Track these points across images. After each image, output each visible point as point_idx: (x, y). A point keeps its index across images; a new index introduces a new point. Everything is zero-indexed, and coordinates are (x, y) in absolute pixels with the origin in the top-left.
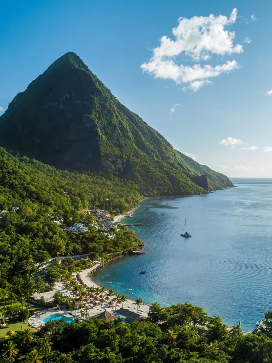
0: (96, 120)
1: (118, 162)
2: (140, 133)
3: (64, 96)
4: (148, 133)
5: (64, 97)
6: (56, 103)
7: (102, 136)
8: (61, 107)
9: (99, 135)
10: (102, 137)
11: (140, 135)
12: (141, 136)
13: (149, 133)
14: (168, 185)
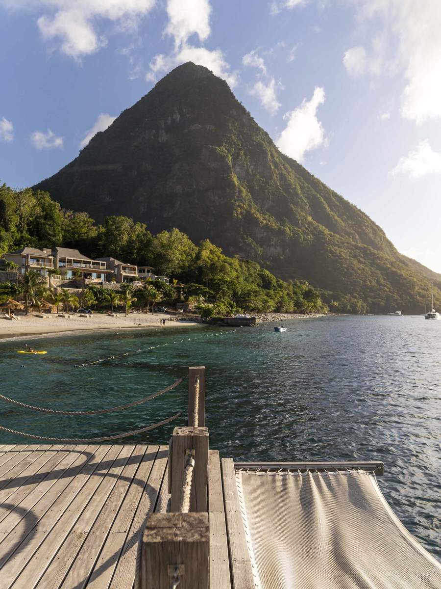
0: (230, 158)
1: (272, 243)
2: (322, 200)
3: (170, 118)
4: (338, 203)
5: (169, 121)
6: (154, 131)
7: (239, 189)
8: (163, 138)
9: (234, 185)
10: (240, 191)
11: (322, 202)
12: (324, 204)
13: (340, 203)
14: (388, 290)
